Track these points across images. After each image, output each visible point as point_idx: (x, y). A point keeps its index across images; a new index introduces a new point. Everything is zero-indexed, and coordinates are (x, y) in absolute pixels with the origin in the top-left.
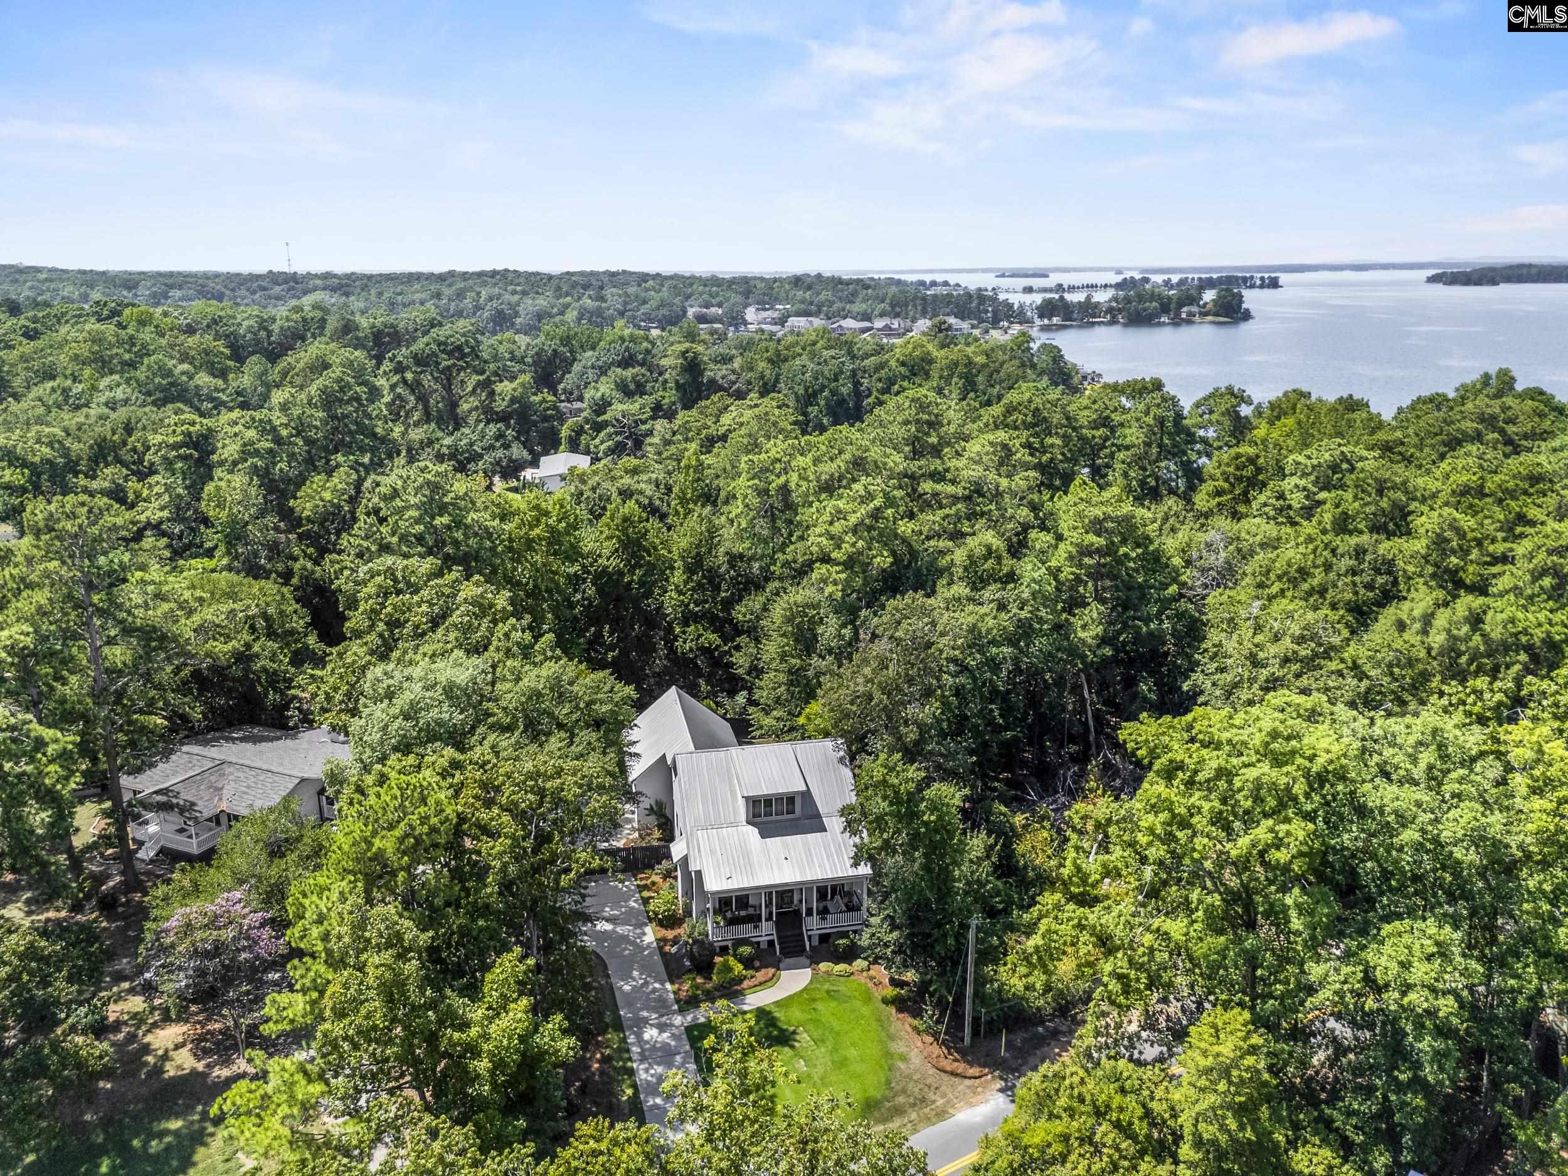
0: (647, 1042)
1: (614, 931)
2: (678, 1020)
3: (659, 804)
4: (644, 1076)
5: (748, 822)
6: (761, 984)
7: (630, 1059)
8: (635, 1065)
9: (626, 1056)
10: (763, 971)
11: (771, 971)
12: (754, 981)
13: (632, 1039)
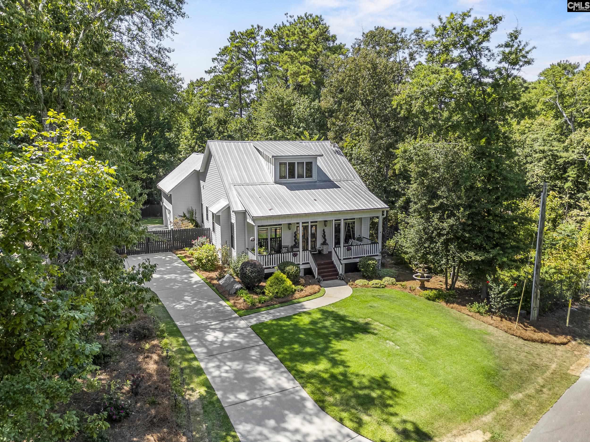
0: (213, 343)
1: (161, 278)
2: (242, 323)
3: (191, 213)
4: (216, 373)
5: (276, 183)
6: (311, 294)
7: (195, 359)
8: (202, 365)
9: (191, 356)
10: (309, 287)
11: (316, 287)
12: (303, 293)
13: (193, 342)
